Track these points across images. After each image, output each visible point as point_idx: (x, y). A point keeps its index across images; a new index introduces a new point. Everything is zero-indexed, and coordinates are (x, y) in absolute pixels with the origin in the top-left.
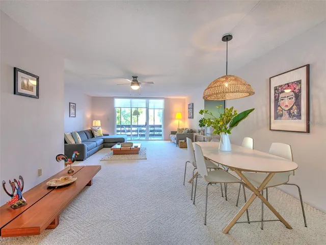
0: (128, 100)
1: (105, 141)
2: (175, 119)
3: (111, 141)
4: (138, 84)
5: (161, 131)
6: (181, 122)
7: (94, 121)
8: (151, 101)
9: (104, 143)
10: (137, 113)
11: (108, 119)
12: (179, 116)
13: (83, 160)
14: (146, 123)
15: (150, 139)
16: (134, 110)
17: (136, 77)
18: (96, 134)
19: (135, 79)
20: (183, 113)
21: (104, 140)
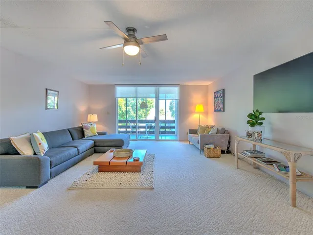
0: (133, 89)
1: (97, 144)
2: (194, 112)
3: (105, 144)
4: (138, 43)
5: (174, 127)
6: (201, 116)
7: (89, 115)
8: (162, 89)
9: (95, 146)
10: (144, 106)
11: (108, 113)
12: (200, 108)
13: (36, 187)
14: (156, 118)
15: (160, 138)
16: (140, 101)
17: (134, 30)
18: (87, 133)
19: (132, 33)
20: (206, 104)
21: (95, 142)
